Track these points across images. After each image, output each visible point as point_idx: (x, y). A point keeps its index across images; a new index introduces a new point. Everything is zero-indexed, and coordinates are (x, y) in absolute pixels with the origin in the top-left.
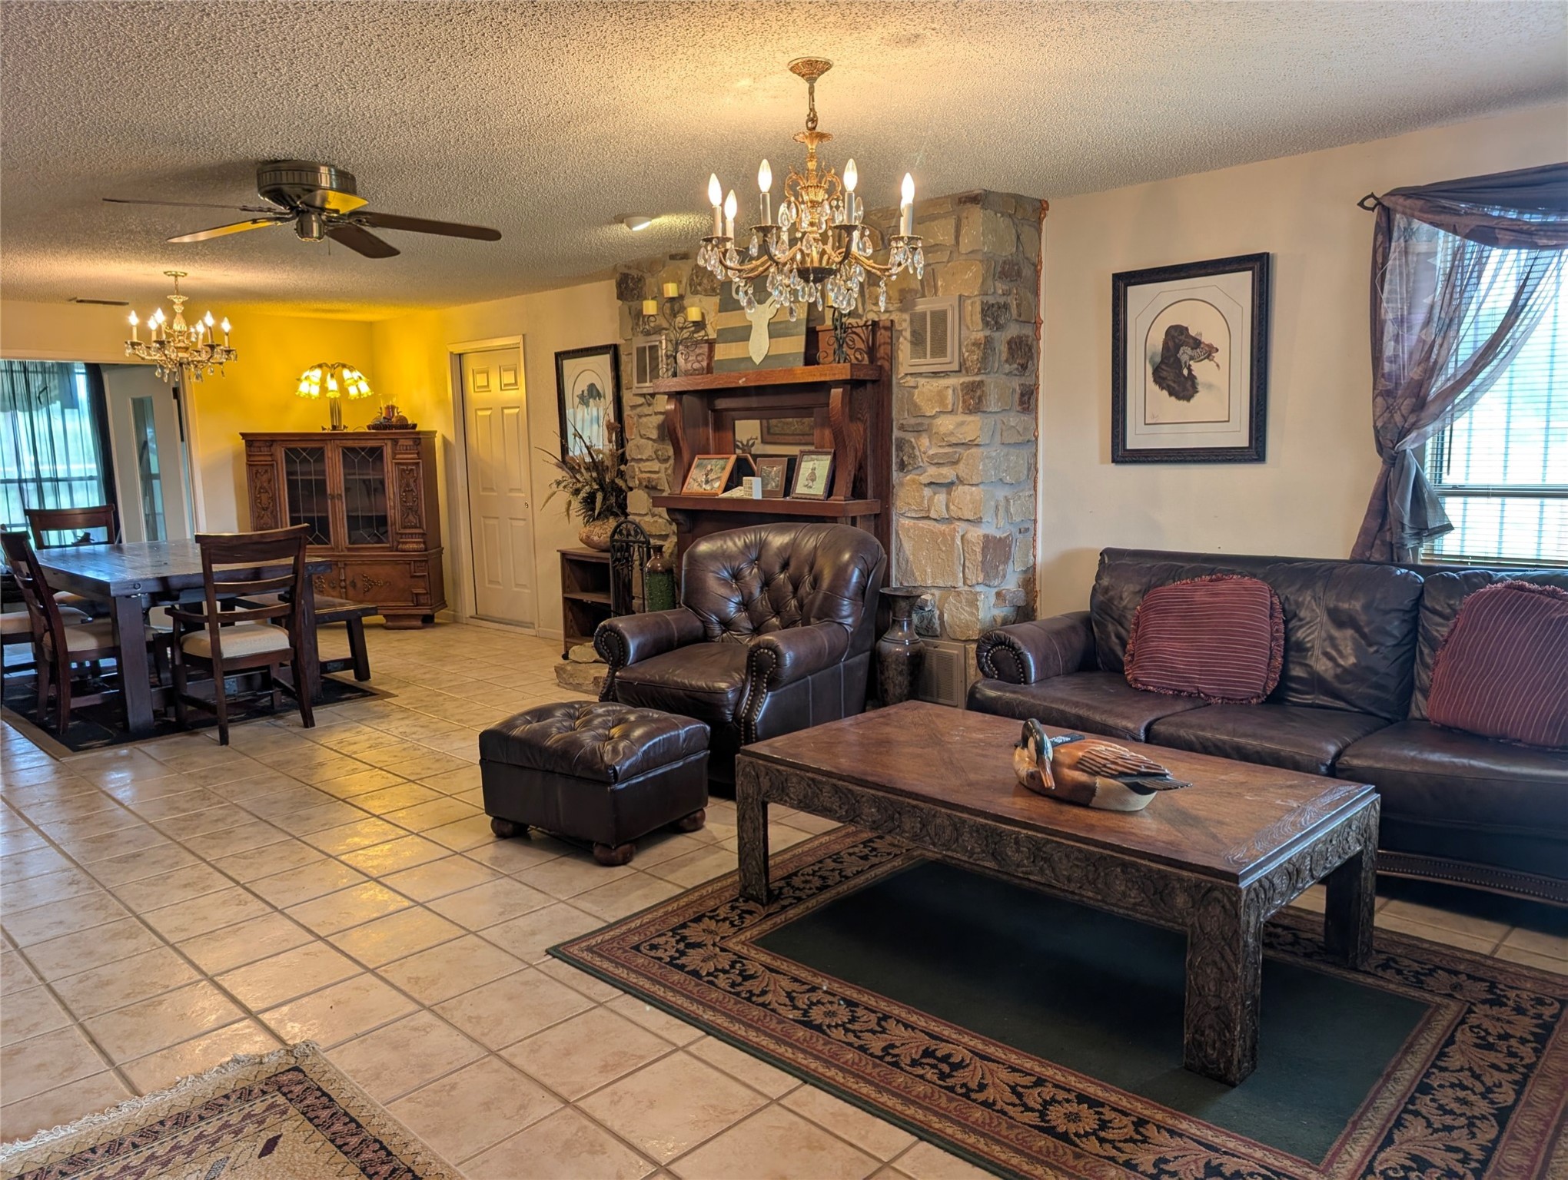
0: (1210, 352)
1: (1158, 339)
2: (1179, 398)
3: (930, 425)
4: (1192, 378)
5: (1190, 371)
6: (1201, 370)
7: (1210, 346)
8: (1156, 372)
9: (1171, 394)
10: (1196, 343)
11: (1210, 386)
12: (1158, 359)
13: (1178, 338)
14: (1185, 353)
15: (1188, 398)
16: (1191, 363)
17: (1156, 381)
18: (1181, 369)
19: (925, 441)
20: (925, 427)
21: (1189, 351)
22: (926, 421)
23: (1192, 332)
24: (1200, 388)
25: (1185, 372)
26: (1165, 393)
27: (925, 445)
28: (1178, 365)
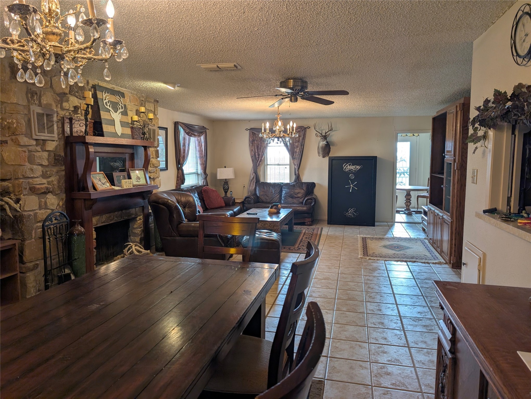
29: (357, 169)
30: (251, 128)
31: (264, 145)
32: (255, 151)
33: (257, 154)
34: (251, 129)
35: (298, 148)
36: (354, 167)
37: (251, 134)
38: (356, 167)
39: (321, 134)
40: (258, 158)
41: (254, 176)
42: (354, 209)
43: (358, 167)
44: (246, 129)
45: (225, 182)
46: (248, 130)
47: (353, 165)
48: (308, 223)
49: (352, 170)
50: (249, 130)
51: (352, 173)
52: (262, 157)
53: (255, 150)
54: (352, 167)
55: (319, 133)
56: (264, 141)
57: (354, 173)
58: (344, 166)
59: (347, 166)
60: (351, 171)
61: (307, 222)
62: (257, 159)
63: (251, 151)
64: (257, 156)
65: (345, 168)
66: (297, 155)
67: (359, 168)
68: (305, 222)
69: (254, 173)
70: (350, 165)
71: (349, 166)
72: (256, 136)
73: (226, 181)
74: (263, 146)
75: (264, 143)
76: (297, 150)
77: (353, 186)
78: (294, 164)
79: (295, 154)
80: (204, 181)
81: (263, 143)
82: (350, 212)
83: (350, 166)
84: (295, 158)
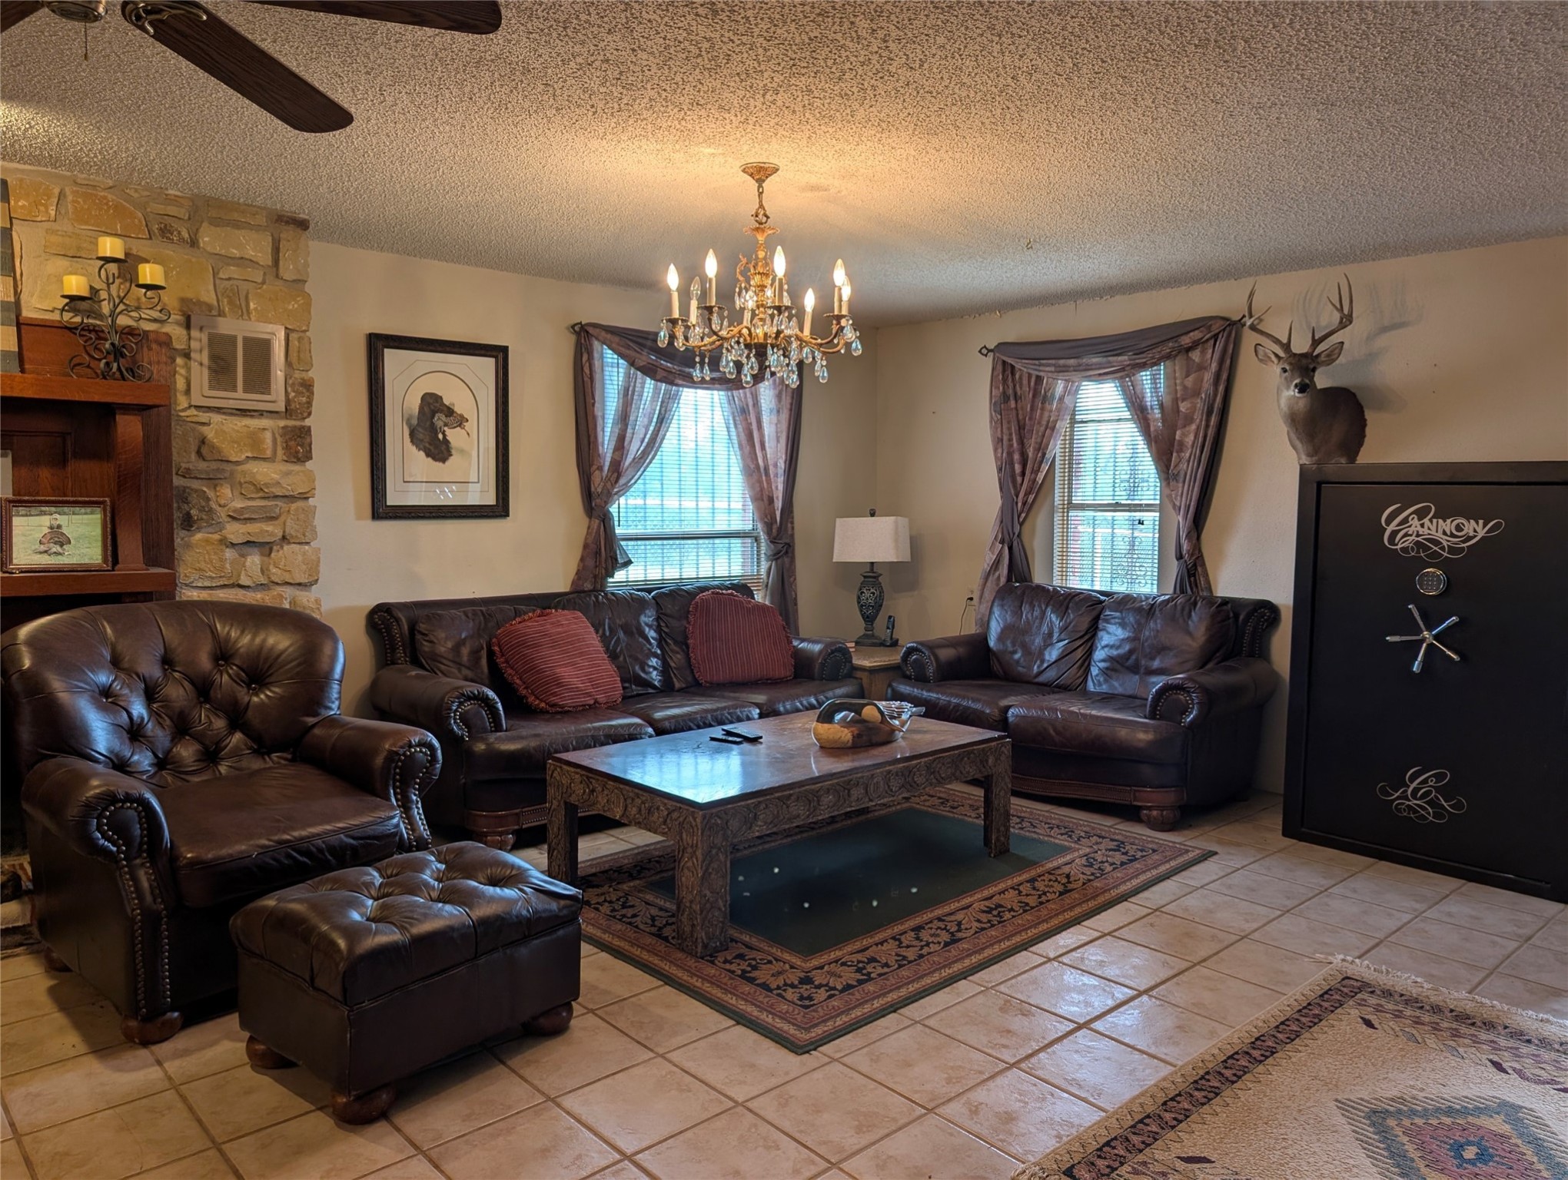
0: (461, 421)
1: (414, 403)
2: (435, 459)
3: (232, 473)
4: (446, 442)
5: (444, 435)
6: (454, 436)
7: (462, 416)
8: (412, 434)
9: (428, 455)
10: (450, 412)
11: (462, 451)
12: (415, 422)
13: (432, 405)
14: (439, 420)
15: (444, 460)
16: (446, 428)
17: (412, 441)
18: (436, 434)
19: (226, 491)
20: (227, 475)
21: (443, 418)
22: (228, 467)
23: (446, 402)
24: (453, 452)
25: (440, 436)
26: (422, 454)
27: (227, 498)
28: (433, 430)
29: (1470, 538)
30: (999, 344)
31: (1046, 414)
32: (1012, 446)
33: (1016, 457)
34: (1002, 346)
35: (1193, 427)
36: (1449, 525)
37: (1000, 368)
38: (1459, 528)
39: (1287, 347)
40: (1023, 474)
41: (1000, 554)
42: (1439, 777)
43: (1476, 529)
44: (980, 352)
45: (865, 577)
46: (989, 351)
47: (1442, 515)
48: (1155, 813)
49: (1436, 543)
50: (991, 355)
51: (1435, 559)
52: (1038, 470)
53: (1010, 440)
54: (1439, 530)
55: (1277, 341)
56: (1045, 396)
57: (1445, 565)
58: (1389, 521)
59: (1405, 521)
60: (1426, 548)
61: (1149, 808)
62: (1019, 479)
63: (998, 442)
64: (1018, 468)
65: (1394, 533)
66: (1188, 462)
67: (1481, 533)
68: (1140, 808)
69: (1002, 542)
70: (1421, 514)
71: (1415, 522)
72: (1017, 376)
73: (872, 571)
74: (1044, 423)
75: (1047, 406)
76: (1188, 436)
77: (1436, 637)
78: (1174, 506)
79: (1175, 454)
80: (770, 569)
81: (1043, 409)
82: (1416, 791)
83: (1426, 521)
84: (1176, 477)
